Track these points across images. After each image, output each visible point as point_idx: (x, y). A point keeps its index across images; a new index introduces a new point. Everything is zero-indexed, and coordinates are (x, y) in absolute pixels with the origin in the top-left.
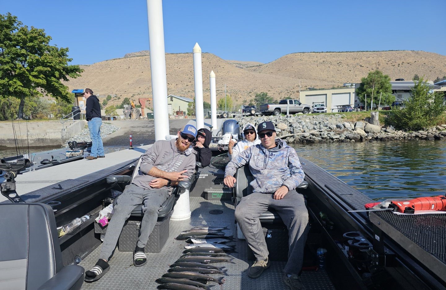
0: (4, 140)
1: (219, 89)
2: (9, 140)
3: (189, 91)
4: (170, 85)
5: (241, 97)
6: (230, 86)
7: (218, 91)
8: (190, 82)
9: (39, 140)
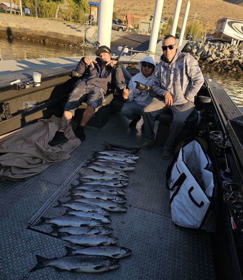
0: (51, 32)
1: (191, 15)
2: (54, 33)
3: (165, 13)
4: (151, 5)
5: (209, 25)
6: (202, 13)
7: (190, 16)
8: (168, 4)
9: (70, 36)
